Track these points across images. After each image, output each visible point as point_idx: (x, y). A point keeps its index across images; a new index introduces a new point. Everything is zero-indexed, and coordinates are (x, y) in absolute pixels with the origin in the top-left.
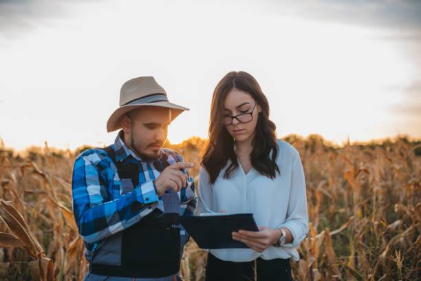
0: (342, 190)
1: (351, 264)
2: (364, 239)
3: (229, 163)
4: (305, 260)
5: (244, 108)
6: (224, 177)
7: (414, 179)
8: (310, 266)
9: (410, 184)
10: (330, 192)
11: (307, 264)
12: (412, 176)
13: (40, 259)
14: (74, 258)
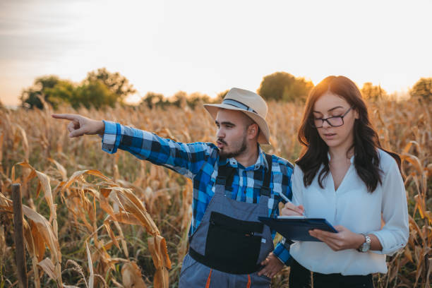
3: (322, 167)
5: (336, 113)
13: (156, 236)
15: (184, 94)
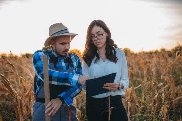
0: (139, 71)
1: (143, 100)
2: (148, 90)
4: (125, 98)
5: (100, 33)
6: (95, 63)
7: (168, 66)
8: (127, 101)
9: (167, 68)
10: (134, 72)
11: (126, 100)
12: (167, 64)
13: (17, 98)
14: (27, 99)
15: (5, 54)
